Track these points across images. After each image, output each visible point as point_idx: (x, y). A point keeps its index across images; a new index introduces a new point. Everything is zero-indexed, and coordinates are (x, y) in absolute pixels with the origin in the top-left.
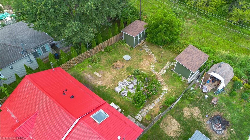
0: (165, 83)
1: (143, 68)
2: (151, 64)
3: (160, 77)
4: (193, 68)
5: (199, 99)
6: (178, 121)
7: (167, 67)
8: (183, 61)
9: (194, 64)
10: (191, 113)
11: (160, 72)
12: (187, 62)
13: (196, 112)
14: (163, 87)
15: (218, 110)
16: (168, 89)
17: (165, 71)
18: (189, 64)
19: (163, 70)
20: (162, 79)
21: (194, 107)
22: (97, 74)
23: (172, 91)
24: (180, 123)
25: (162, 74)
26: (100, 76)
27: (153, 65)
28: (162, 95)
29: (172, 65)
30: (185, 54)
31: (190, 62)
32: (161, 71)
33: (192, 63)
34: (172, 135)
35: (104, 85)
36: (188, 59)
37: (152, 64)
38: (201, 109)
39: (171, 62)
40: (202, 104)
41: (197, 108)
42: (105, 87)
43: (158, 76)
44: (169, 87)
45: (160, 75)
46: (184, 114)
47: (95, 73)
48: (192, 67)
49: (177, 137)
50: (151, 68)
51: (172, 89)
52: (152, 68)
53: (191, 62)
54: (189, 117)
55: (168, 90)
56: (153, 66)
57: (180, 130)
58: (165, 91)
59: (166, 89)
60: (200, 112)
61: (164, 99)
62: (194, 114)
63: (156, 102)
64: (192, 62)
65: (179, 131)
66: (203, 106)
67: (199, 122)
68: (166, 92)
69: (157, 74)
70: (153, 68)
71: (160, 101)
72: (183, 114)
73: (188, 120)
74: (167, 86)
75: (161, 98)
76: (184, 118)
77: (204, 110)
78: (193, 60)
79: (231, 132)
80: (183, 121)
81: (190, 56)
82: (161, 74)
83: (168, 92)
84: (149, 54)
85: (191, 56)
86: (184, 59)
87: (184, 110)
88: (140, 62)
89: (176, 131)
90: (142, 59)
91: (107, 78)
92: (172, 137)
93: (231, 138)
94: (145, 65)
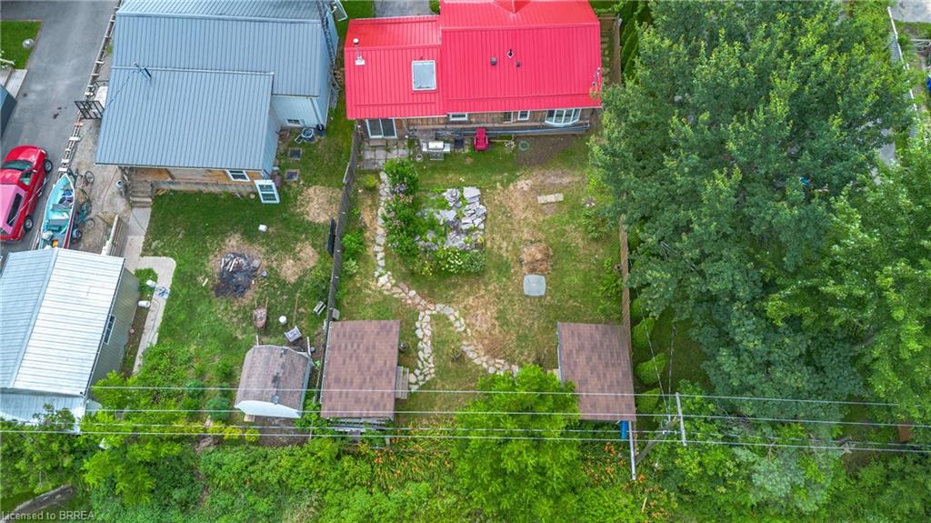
0: (395, 296)
1: (477, 298)
2: (468, 330)
3: (419, 304)
4: (341, 335)
5: (298, 308)
6: (315, 224)
7: (423, 350)
8: (378, 333)
9: (346, 346)
10: (299, 259)
11: (428, 318)
12: (365, 341)
13: (290, 270)
14: (394, 281)
15: (248, 309)
16: (379, 285)
17: (419, 333)
18: (356, 335)
19: (429, 333)
20: (409, 302)
21: (299, 278)
22: (551, 198)
23: (367, 286)
24: (310, 223)
25: (420, 318)
26: (542, 199)
27: (463, 329)
28: (381, 259)
29: (417, 372)
30: (385, 363)
31: (358, 346)
32: (429, 327)
33: (352, 346)
34: (311, 191)
35: (511, 187)
36: (367, 350)
37: (465, 331)
38: (283, 284)
39: (427, 379)
40: (286, 299)
41: (293, 280)
42: (505, 186)
43: (423, 302)
44: (381, 293)
45: (424, 311)
46: (310, 247)
47: (560, 197)
48: (344, 335)
49: (300, 193)
50: (457, 314)
51: (370, 292)
52: (457, 319)
53: (355, 345)
54: (298, 249)
55: (377, 282)
56: (457, 324)
57: (302, 209)
58: (381, 275)
59: (382, 280)
60: (283, 274)
61: (370, 252)
62: (291, 261)
63: (379, 230)
64: (355, 351)
65: (303, 205)
66: (282, 294)
67: (274, 251)
68: (377, 274)
69: (432, 308)
70: (452, 318)
71: (374, 241)
72: (314, 246)
73: (297, 240)
74: (386, 293)
75: (377, 248)
76: (307, 239)
77: (276, 285)
78: (354, 359)
79: (207, 276)
80: (305, 230)
81: (369, 368)
82: (422, 314)
83: (373, 276)
84: (502, 361)
85: (366, 369)
86: (377, 343)
87: (317, 256)
88: (500, 311)
89: (308, 202)
90: (505, 327)
91: (522, 206)
92: (309, 187)
93: (202, 264)
94: (479, 312)
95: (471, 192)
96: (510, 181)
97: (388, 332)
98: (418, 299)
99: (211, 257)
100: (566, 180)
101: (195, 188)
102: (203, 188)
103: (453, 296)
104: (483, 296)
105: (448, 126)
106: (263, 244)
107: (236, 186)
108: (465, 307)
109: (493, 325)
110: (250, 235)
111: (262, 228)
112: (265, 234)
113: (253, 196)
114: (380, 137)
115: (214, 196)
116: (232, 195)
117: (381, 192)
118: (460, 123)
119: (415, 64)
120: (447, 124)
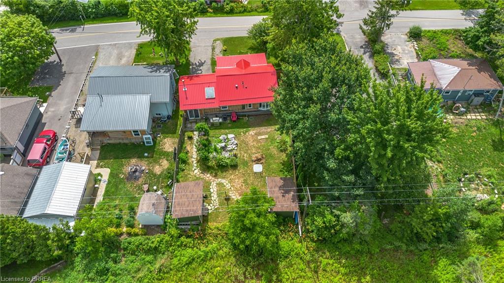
0: (201, 177)
1: (235, 175)
2: (232, 188)
3: (211, 179)
5: (161, 183)
6: (167, 152)
7: (213, 196)
9: (182, 192)
10: (161, 166)
11: (215, 184)
12: (189, 189)
13: (157, 170)
14: (200, 172)
15: (140, 185)
16: (195, 173)
17: (212, 190)
18: (186, 187)
19: (216, 190)
20: (207, 179)
21: (161, 172)
22: (263, 137)
23: (189, 174)
24: (165, 152)
25: (212, 184)
26: (259, 138)
28: (195, 163)
29: (211, 205)
31: (187, 191)
32: (216, 187)
33: (184, 191)
34: (166, 140)
35: (247, 134)
36: (190, 192)
37: (231, 188)
38: (155, 175)
39: (216, 207)
40: (156, 181)
41: (159, 173)
42: (245, 133)
43: (213, 178)
44: (195, 176)
45: (213, 182)
47: (267, 136)
49: (161, 141)
50: (227, 182)
51: (190, 176)
52: (227, 184)
54: (161, 162)
56: (227, 186)
57: (162, 147)
58: (195, 170)
59: (196, 171)
60: (154, 171)
61: (190, 161)
62: (158, 166)
63: (194, 153)
64: (185, 193)
65: (162, 145)
66: (154, 179)
67: (151, 163)
68: (193, 169)
69: (217, 181)
70: (225, 184)
71: (192, 157)
72: (167, 160)
73: (160, 158)
74: (197, 176)
75: (193, 160)
76: (164, 158)
77: (152, 176)
79: (123, 174)
80: (164, 155)
82: (212, 183)
85: (190, 199)
86: (194, 189)
87: (169, 164)
88: (244, 180)
89: (164, 144)
90: (247, 186)
91: (251, 141)
92: (165, 139)
93: (121, 170)
94: (236, 181)
95: (230, 136)
96: (246, 132)
97: (198, 185)
98: (211, 177)
99: (125, 167)
100: (269, 130)
101: (118, 141)
102: (121, 141)
103: (225, 175)
104: (237, 175)
105: (221, 112)
106: (146, 161)
107: (135, 139)
108: (230, 179)
109: (242, 185)
110: (141, 157)
111: (146, 154)
112: (147, 157)
113: (142, 143)
114: (193, 118)
115: (126, 144)
116: (133, 144)
117: (194, 139)
118: (225, 110)
119: (206, 89)
120: (220, 111)
